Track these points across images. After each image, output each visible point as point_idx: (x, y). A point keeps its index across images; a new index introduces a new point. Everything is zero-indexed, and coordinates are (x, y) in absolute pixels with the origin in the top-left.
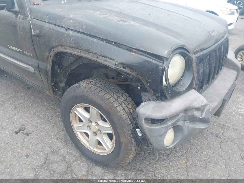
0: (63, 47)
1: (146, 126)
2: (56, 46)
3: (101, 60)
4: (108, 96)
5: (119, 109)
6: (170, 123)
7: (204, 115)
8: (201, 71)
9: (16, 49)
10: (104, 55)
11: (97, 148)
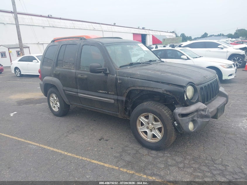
0: (135, 87)
1: (179, 118)
2: (131, 87)
3: (155, 90)
4: (159, 107)
5: (165, 112)
6: (190, 116)
7: (206, 113)
8: (203, 94)
9: (104, 92)
10: (157, 87)
11: (152, 140)
